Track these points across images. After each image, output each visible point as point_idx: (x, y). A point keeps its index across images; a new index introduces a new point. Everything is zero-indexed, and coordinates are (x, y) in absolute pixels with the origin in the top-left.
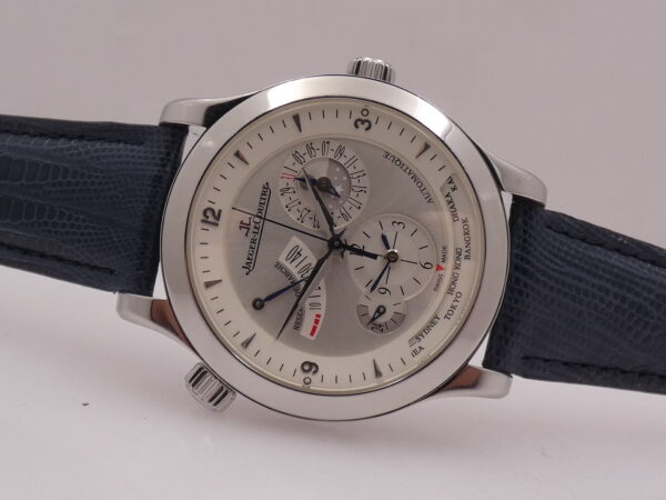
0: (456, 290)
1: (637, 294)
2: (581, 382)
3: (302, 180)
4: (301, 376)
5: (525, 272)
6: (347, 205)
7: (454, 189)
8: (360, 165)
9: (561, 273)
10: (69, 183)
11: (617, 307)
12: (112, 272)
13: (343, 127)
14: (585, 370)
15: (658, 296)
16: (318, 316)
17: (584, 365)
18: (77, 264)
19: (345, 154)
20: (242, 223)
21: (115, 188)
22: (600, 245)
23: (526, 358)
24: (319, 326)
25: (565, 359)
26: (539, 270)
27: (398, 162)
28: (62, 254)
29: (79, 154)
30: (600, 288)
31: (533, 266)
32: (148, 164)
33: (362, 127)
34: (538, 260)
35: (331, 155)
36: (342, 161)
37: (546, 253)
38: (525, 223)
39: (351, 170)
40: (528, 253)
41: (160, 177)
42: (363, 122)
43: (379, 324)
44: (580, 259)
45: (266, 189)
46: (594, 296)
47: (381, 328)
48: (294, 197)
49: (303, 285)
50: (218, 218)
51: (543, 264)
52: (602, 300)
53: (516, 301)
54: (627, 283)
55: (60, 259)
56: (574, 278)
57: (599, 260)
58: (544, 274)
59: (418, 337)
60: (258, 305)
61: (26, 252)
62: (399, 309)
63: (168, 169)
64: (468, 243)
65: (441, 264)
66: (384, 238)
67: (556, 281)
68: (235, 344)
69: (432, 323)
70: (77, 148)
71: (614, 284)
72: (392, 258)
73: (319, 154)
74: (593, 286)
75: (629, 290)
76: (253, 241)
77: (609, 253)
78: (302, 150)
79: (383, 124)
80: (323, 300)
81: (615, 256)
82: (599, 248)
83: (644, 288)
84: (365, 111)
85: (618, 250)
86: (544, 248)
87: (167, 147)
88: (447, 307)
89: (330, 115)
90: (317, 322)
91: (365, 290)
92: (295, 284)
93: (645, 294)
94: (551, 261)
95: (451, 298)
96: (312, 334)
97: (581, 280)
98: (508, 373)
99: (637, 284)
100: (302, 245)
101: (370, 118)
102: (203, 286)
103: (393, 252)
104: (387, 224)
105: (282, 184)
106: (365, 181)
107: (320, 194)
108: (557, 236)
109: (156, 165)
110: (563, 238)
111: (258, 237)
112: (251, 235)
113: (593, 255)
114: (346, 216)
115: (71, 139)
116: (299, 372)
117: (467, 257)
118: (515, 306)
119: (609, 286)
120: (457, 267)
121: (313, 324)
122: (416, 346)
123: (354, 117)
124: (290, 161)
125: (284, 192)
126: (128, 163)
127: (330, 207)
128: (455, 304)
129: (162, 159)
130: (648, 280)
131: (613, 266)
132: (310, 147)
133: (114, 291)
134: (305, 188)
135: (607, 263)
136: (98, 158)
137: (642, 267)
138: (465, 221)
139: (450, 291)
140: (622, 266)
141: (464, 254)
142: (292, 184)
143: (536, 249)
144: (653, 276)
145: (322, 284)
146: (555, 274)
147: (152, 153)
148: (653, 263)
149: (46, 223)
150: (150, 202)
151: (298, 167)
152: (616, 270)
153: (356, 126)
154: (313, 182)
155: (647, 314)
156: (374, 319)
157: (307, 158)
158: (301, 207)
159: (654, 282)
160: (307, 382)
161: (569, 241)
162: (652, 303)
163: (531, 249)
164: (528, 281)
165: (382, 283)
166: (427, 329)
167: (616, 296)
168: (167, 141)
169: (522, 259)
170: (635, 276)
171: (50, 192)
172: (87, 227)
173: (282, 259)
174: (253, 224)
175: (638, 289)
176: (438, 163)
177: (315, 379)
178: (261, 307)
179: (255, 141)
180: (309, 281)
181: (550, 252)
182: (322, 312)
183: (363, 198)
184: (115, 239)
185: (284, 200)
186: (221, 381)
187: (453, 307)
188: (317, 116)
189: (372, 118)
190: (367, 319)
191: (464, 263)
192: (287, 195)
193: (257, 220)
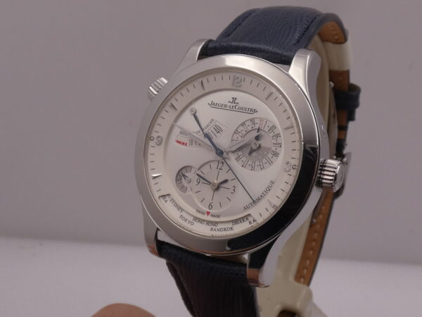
0: (195, 222)
4: (155, 135)
7: (250, 223)
8: (267, 166)
16: (186, 144)
19: (274, 157)
20: (236, 98)
24: (181, 145)
27: (268, 189)
33: (287, 167)
39: (264, 160)
43: (182, 178)
45: (255, 111)
48: (250, 128)
59: (172, 200)
64: (220, 230)
65: (210, 214)
66: (226, 181)
69: (179, 208)
73: (274, 141)
76: (226, 106)
78: (276, 131)
79: (287, 178)
80: (194, 146)
84: (295, 167)
88: (187, 217)
90: (183, 144)
92: (202, 130)
102: (201, 81)
104: (234, 183)
105: (256, 121)
106: (258, 169)
111: (228, 108)
112: (229, 104)
114: (238, 158)
116: (157, 135)
117: (212, 229)
120: (208, 223)
121: (182, 141)
122: (168, 198)
123: (291, 161)
124: (270, 124)
125: (253, 122)
128: (188, 221)
132: (278, 136)
138: (232, 228)
139: (196, 219)
141: (214, 227)
142: (257, 126)
151: (266, 129)
153: (287, 163)
157: (272, 134)
165: (202, 180)
166: (176, 205)
173: (216, 123)
174: (235, 105)
176: (264, 212)
177: (153, 143)
182: (188, 146)
183: (248, 168)
185: (248, 122)
187: (186, 220)
188: (293, 138)
190: (184, 171)
191: (209, 228)
192: (250, 123)
193: (237, 107)
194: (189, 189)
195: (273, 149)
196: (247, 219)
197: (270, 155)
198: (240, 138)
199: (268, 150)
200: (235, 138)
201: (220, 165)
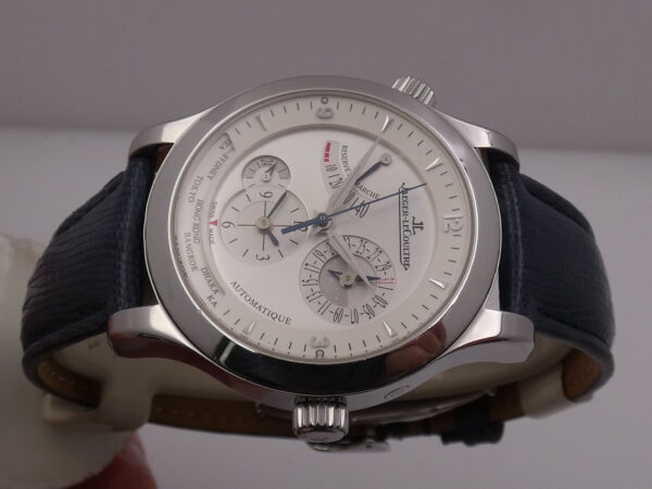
0: (195, 203)
4: (332, 105)
7: (211, 297)
8: (315, 306)
16: (326, 160)
19: (332, 315)
20: (422, 228)
24: (324, 152)
27: (274, 317)
33: (320, 340)
39: (323, 299)
42: (320, 345)
45: (406, 265)
47: (264, 161)
48: (375, 263)
59: (227, 157)
64: (189, 248)
65: (213, 226)
66: (276, 243)
69: (214, 172)
73: (360, 309)
76: (406, 213)
79: (298, 346)
80: (325, 174)
84: (320, 355)
88: (201, 188)
89: (356, 344)
90: (327, 155)
96: (329, 144)
100: (356, 219)
101: (314, 350)
102: (445, 163)
104: (275, 257)
105: (390, 273)
111: (403, 218)
112: (410, 218)
114: (319, 254)
116: (334, 109)
117: (189, 235)
121: (331, 153)
122: (227, 150)
124: (388, 297)
125: (388, 265)
128: (194, 191)
132: (371, 314)
138: (195, 268)
139: (200, 203)
141: (192, 238)
142: (380, 274)
151: (379, 292)
153: (326, 340)
156: (272, 169)
157: (371, 303)
166: (218, 166)
174: (411, 228)
182: (324, 165)
183: (304, 275)
185: (384, 257)
187: (196, 188)
190: (279, 167)
191: (190, 230)
192: (383, 262)
193: (407, 234)
194: (250, 182)
195: (347, 311)
196: (216, 291)
197: (334, 308)
198: (354, 250)
199: (344, 302)
200: (353, 241)
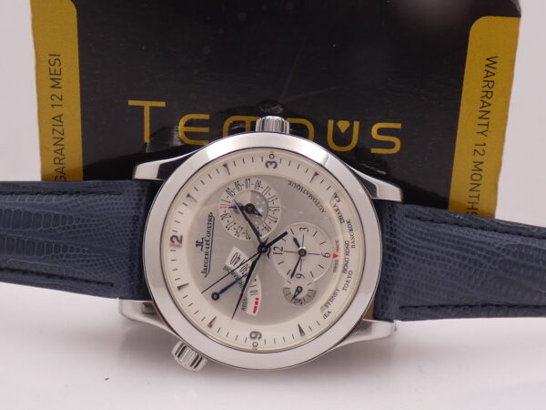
0: (348, 270)
1: (473, 253)
2: (442, 318)
3: (235, 207)
4: (250, 342)
5: (394, 250)
6: (267, 221)
7: (338, 201)
8: (273, 192)
9: (418, 247)
10: (74, 227)
11: (460, 264)
12: (112, 285)
13: (258, 168)
14: (444, 309)
15: (488, 252)
16: (257, 299)
17: (443, 306)
18: (87, 281)
19: (262, 185)
20: (197, 242)
21: (107, 227)
22: (445, 222)
23: (402, 307)
24: (258, 306)
25: (429, 304)
26: (403, 247)
27: (298, 187)
28: (76, 275)
29: (78, 205)
30: (447, 253)
31: (399, 245)
32: (128, 208)
33: (271, 166)
34: (402, 241)
35: (252, 188)
36: (260, 191)
37: (407, 235)
38: (390, 216)
39: (267, 196)
40: (395, 236)
41: (137, 217)
42: (271, 163)
43: (298, 299)
44: (431, 235)
45: (211, 217)
46: (443, 259)
47: (300, 302)
48: (231, 220)
49: (244, 279)
50: (181, 242)
51: (406, 243)
52: (449, 261)
53: (390, 271)
54: (465, 247)
55: (74, 279)
56: (428, 249)
57: (445, 234)
58: (407, 250)
59: (326, 305)
60: (216, 296)
61: (49, 276)
62: (311, 287)
63: (142, 210)
64: (352, 237)
65: (336, 253)
66: (295, 240)
67: (416, 253)
68: (204, 326)
69: (335, 294)
70: (76, 201)
71: (456, 248)
72: (302, 253)
73: (244, 188)
74: (443, 252)
75: (467, 251)
76: (206, 253)
77: (451, 227)
78: (232, 187)
79: (285, 163)
80: (259, 288)
81: (456, 228)
82: (443, 225)
83: (477, 248)
84: (272, 155)
85: (457, 224)
86: (406, 232)
87: (139, 195)
88: (344, 282)
89: (248, 161)
90: (257, 303)
91: (287, 277)
92: (238, 279)
93: (479, 252)
94: (411, 240)
95: (346, 275)
96: (254, 312)
97: (433, 250)
98: (390, 320)
99: (472, 246)
100: (240, 252)
101: (275, 159)
102: (176, 289)
103: (302, 250)
104: (296, 230)
105: (221, 212)
106: (277, 203)
107: (248, 216)
108: (413, 221)
109: (133, 208)
110: (418, 222)
111: (209, 250)
112: (205, 250)
113: (440, 230)
114: (267, 229)
115: (71, 194)
116: (249, 339)
117: (353, 247)
118: (390, 274)
119: (452, 251)
120: (347, 253)
121: (254, 305)
122: (326, 311)
123: (265, 160)
124: (225, 195)
125: (223, 217)
126: (113, 208)
127: (256, 223)
128: (349, 279)
129: (137, 204)
130: (479, 242)
131: (454, 236)
132: (237, 184)
133: (116, 298)
134: (237, 212)
135: (450, 235)
136: (92, 207)
137: (474, 233)
138: (349, 222)
139: (344, 271)
140: (461, 235)
141: (350, 244)
142: (228, 211)
143: (400, 233)
144: (483, 239)
145: (257, 277)
146: (415, 249)
147: (130, 200)
148: (482, 228)
149: (62, 256)
150: (133, 235)
151: (231, 199)
152: (457, 239)
153: (267, 166)
154: (242, 208)
155: (481, 265)
156: (295, 296)
157: (236, 192)
158: (236, 226)
159: (484, 243)
160: (255, 346)
161: (422, 224)
162: (484, 257)
163: (396, 234)
164: (397, 256)
165: (298, 271)
166: (332, 299)
167: (458, 256)
168: (138, 191)
169: (391, 241)
170: (470, 240)
171: (62, 234)
172: (91, 256)
173: (228, 263)
174: (205, 242)
175: (473, 250)
176: (325, 185)
177: (260, 342)
178: (218, 298)
179: (199, 186)
180: (249, 276)
181: (409, 233)
182: (260, 296)
183: (278, 215)
184: (112, 263)
185: (224, 223)
186: (197, 351)
187: (347, 282)
188: (239, 163)
189: (277, 160)
190: (290, 297)
191: (352, 250)
192: (226, 220)
193: (208, 238)
196: (335, 206)
198: (244, 230)
199: (254, 194)
200: (244, 236)
201: (277, 251)
